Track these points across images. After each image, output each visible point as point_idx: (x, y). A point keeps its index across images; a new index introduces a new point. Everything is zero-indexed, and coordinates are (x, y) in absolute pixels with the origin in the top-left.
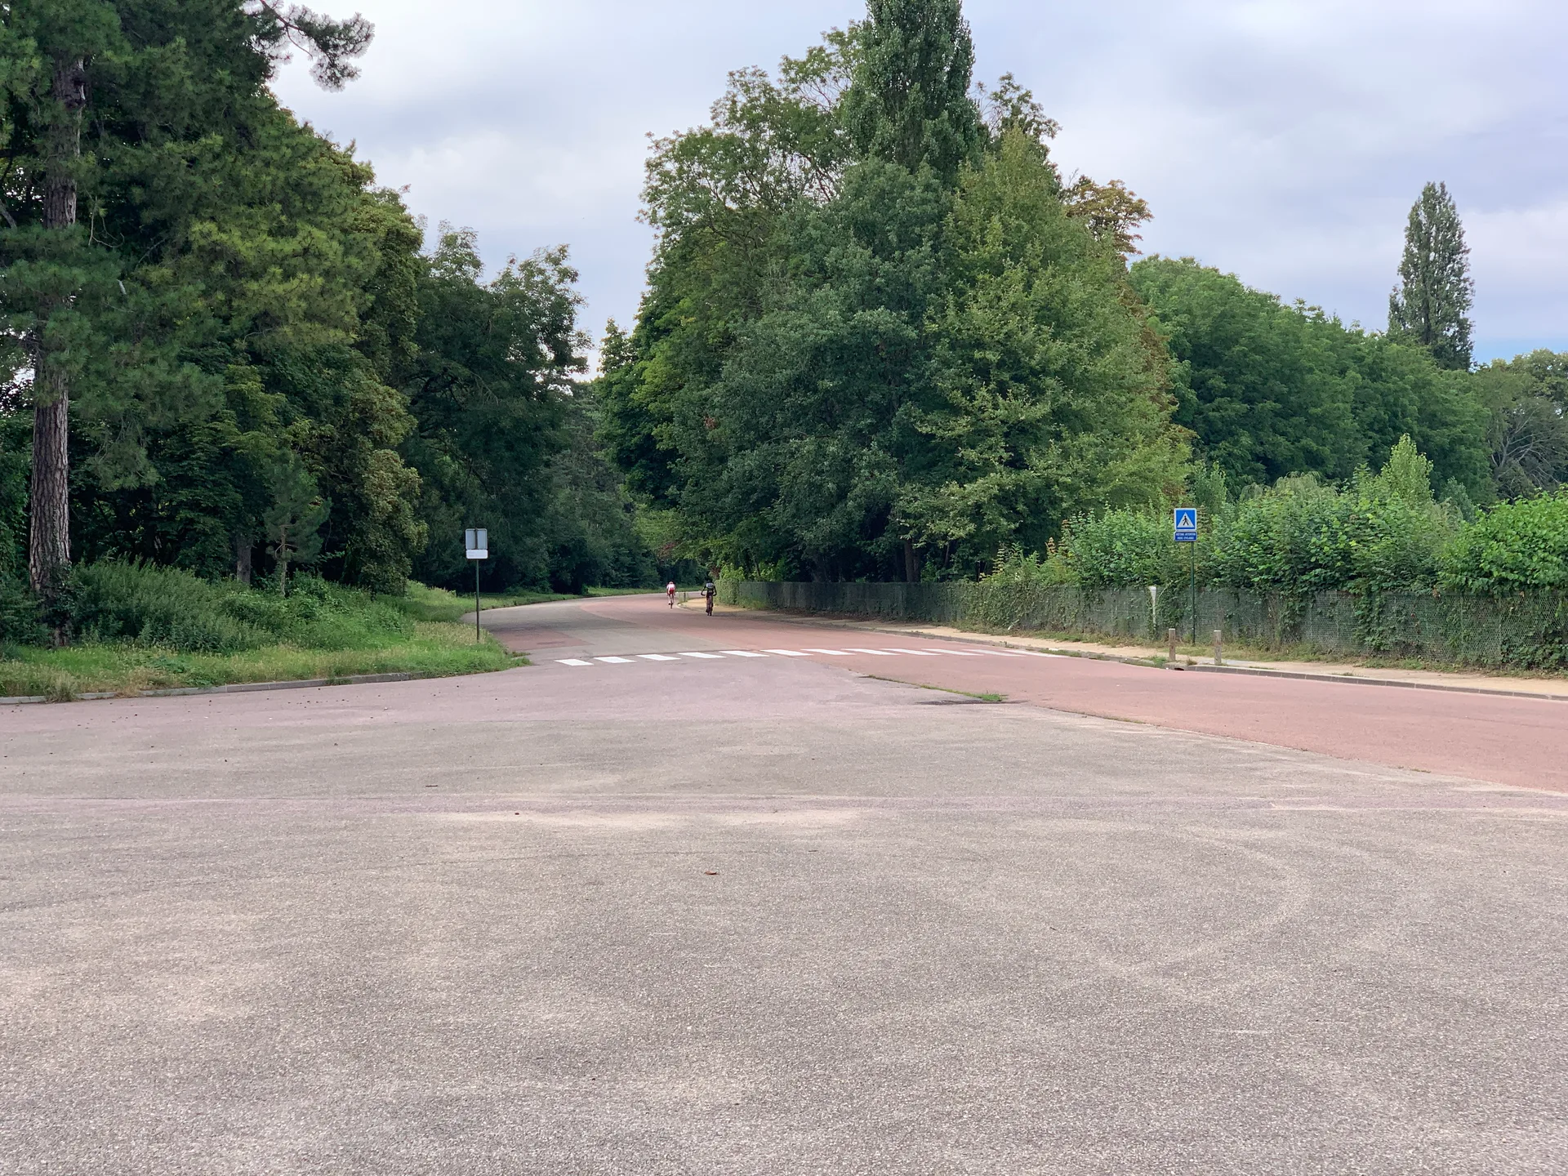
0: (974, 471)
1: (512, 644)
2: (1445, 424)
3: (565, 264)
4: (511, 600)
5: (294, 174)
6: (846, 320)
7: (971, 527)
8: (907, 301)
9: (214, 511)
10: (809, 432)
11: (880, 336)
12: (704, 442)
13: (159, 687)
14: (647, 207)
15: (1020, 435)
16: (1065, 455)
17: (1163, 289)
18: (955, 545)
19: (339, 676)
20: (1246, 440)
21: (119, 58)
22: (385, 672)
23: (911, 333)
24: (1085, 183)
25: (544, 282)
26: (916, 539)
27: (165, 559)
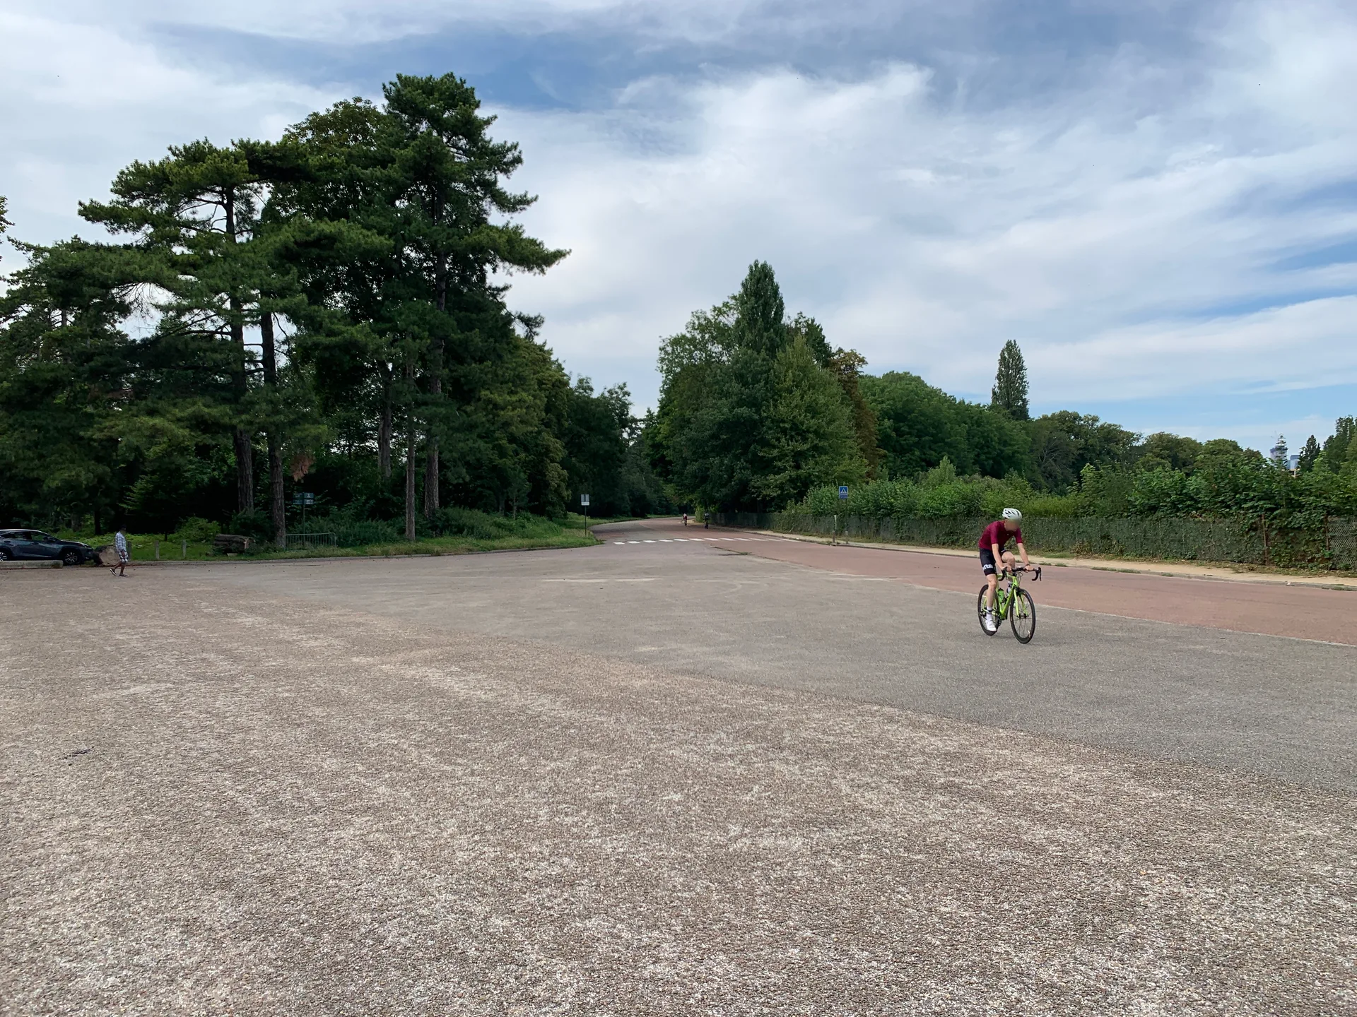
0: (779, 471)
1: (599, 538)
2: (1010, 445)
3: (625, 389)
4: (613, 520)
5: (517, 373)
6: (731, 412)
7: (779, 492)
8: (754, 403)
9: (489, 488)
10: (717, 456)
11: (744, 418)
12: (682, 457)
13: (470, 551)
14: (660, 365)
15: (799, 457)
16: (817, 463)
17: (882, 391)
18: (773, 498)
19: (531, 548)
20: (917, 453)
21: (457, 336)
22: (548, 546)
23: (756, 417)
24: (840, 350)
25: (617, 397)
26: (758, 496)
27: (472, 506)
